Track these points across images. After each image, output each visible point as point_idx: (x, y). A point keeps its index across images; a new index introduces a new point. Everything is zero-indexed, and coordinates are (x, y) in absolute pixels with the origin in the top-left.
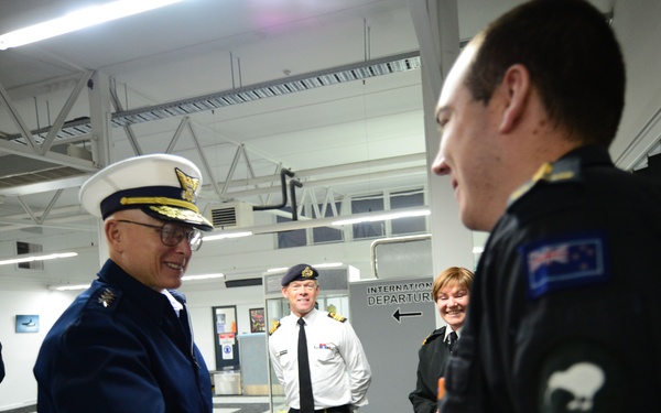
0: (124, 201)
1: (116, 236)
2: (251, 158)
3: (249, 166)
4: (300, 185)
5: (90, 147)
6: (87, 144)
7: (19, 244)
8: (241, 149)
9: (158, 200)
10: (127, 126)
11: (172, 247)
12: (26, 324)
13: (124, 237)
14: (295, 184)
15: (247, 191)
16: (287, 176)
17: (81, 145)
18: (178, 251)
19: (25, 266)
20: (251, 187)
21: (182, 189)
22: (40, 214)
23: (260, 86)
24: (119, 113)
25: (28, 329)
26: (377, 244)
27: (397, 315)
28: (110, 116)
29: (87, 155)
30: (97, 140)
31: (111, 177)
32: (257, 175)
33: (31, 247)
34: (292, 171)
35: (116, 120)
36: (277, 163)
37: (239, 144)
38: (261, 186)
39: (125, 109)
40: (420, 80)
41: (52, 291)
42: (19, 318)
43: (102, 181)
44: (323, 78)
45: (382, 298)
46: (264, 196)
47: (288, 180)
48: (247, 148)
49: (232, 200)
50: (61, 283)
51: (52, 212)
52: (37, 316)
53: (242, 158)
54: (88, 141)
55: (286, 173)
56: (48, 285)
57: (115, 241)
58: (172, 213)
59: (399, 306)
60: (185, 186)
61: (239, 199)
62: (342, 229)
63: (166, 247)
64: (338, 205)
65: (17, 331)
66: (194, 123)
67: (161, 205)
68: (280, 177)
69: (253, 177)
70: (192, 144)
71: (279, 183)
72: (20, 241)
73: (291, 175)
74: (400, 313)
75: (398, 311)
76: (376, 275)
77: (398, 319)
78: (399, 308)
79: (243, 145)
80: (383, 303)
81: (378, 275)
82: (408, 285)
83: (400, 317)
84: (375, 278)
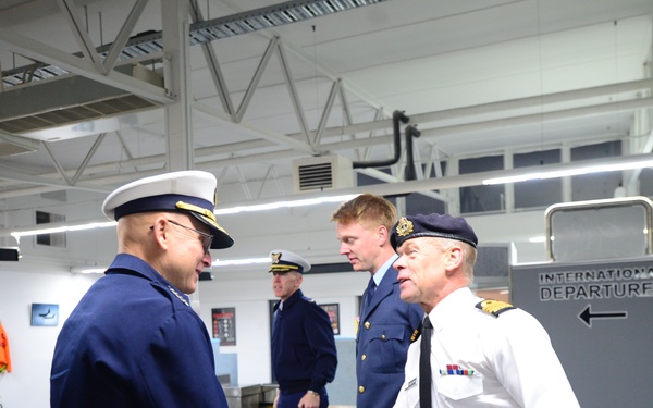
0: (180, 204)
2: (349, 99)
3: (345, 109)
4: (417, 134)
5: (162, 69)
6: (158, 66)
7: (38, 213)
8: (337, 88)
10: (207, 44)
12: (44, 316)
14: (413, 133)
15: (342, 142)
16: (401, 122)
17: (150, 67)
18: (204, 260)
19: (44, 240)
20: (346, 137)
22: (71, 174)
24: (197, 23)
25: (46, 321)
26: (555, 210)
27: (586, 316)
28: (187, 27)
29: (158, 80)
30: (170, 60)
32: (354, 121)
33: (52, 218)
34: (406, 114)
35: (195, 35)
36: (378, 107)
37: (335, 79)
38: (360, 135)
39: (205, 19)
41: (75, 274)
42: (35, 307)
45: (563, 290)
46: (362, 150)
47: (403, 128)
48: (345, 85)
49: (327, 153)
50: (86, 265)
51: (87, 172)
52: (57, 306)
53: (337, 100)
54: (160, 60)
55: (399, 118)
56: (71, 267)
59: (590, 303)
61: (336, 152)
64: (443, 165)
65: (32, 324)
66: (285, 47)
68: (391, 123)
69: (350, 124)
70: (281, 78)
71: (391, 131)
72: (40, 210)
73: (405, 120)
74: (591, 313)
75: (587, 310)
76: (552, 256)
77: (588, 322)
78: (589, 305)
79: (340, 80)
80: (565, 298)
81: (556, 257)
82: (605, 272)
83: (591, 319)
84: (551, 261)
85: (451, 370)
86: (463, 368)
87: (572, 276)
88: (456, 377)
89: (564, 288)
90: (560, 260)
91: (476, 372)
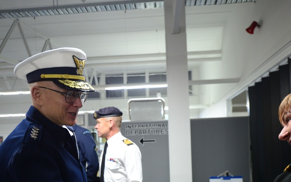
0: (42, 76)
1: (38, 95)
9: (64, 76)
11: (71, 104)
13: (43, 97)
18: (75, 105)
21: (77, 68)
23: (71, 6)
26: (131, 102)
27: (142, 141)
31: (35, 62)
37: (46, 39)
40: (163, 14)
43: (29, 64)
44: (98, 7)
45: (134, 132)
57: (37, 99)
58: (72, 85)
59: (143, 136)
60: (78, 66)
62: (100, 92)
63: (68, 104)
64: (99, 79)
66: (22, 24)
67: (66, 79)
74: (144, 140)
75: (142, 139)
76: (130, 118)
77: (142, 143)
78: (143, 137)
79: (49, 40)
80: (134, 135)
81: (132, 119)
82: (148, 125)
83: (144, 142)
84: (129, 121)
85: (111, 160)
86: (115, 160)
87: (137, 126)
88: (112, 162)
89: (134, 131)
90: (133, 120)
91: (118, 162)
